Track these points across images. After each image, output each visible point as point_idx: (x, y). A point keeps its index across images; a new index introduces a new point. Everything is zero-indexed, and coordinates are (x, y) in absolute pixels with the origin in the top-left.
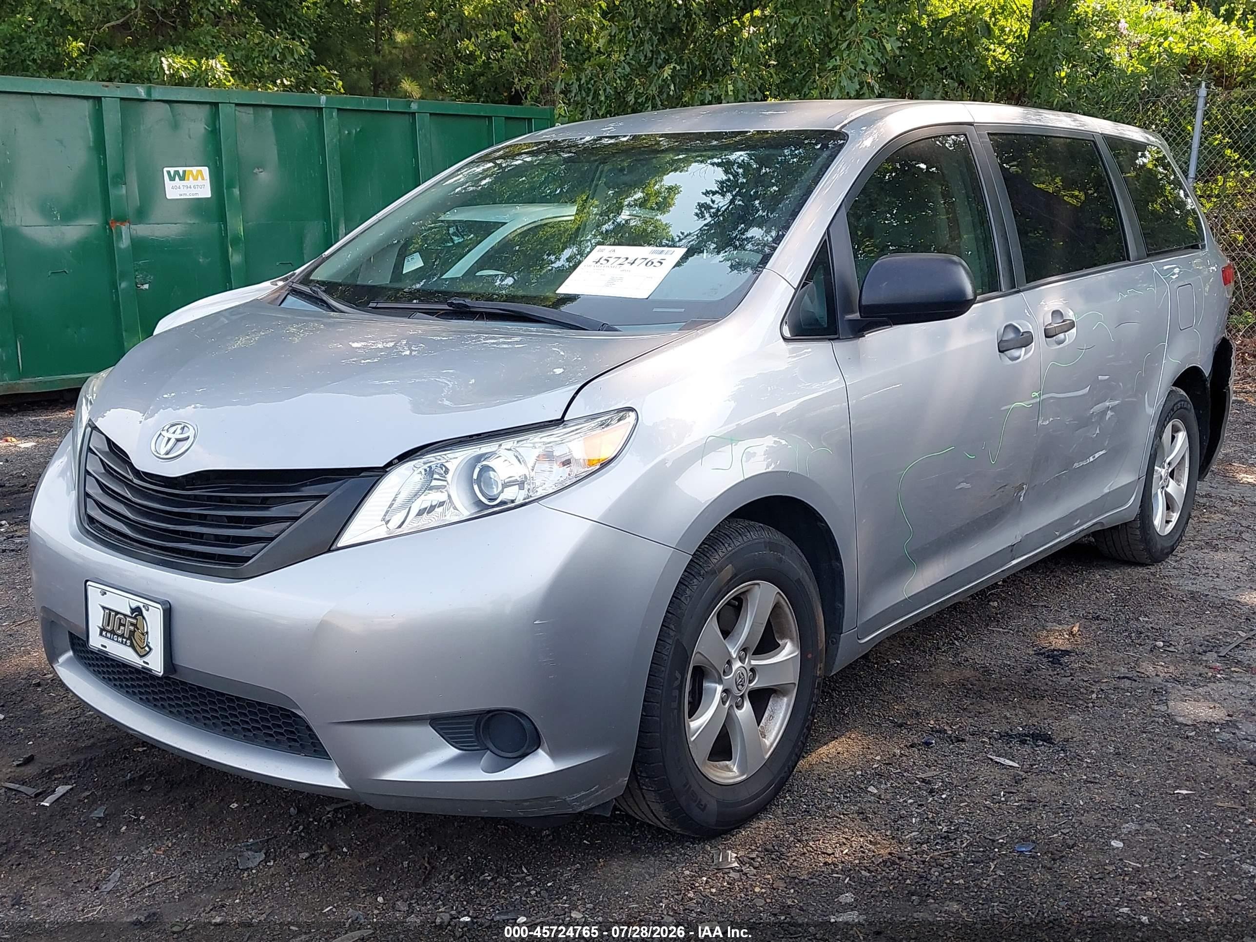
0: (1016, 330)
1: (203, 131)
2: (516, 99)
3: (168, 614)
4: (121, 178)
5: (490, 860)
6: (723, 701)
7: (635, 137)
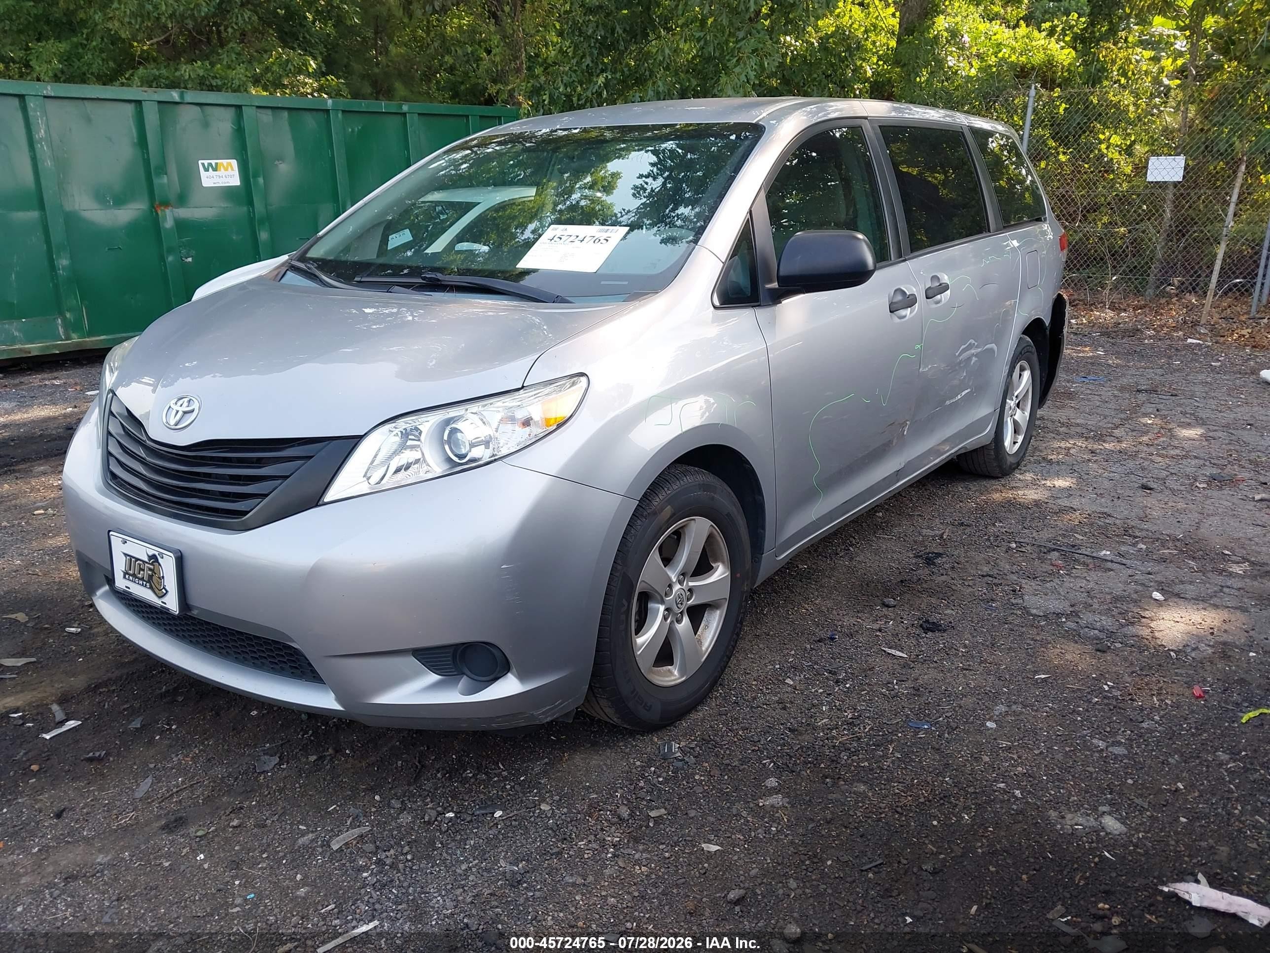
0: (904, 293)
1: (230, 129)
2: (490, 101)
3: (180, 561)
4: (162, 169)
5: (472, 758)
6: (665, 618)
7: (585, 130)
